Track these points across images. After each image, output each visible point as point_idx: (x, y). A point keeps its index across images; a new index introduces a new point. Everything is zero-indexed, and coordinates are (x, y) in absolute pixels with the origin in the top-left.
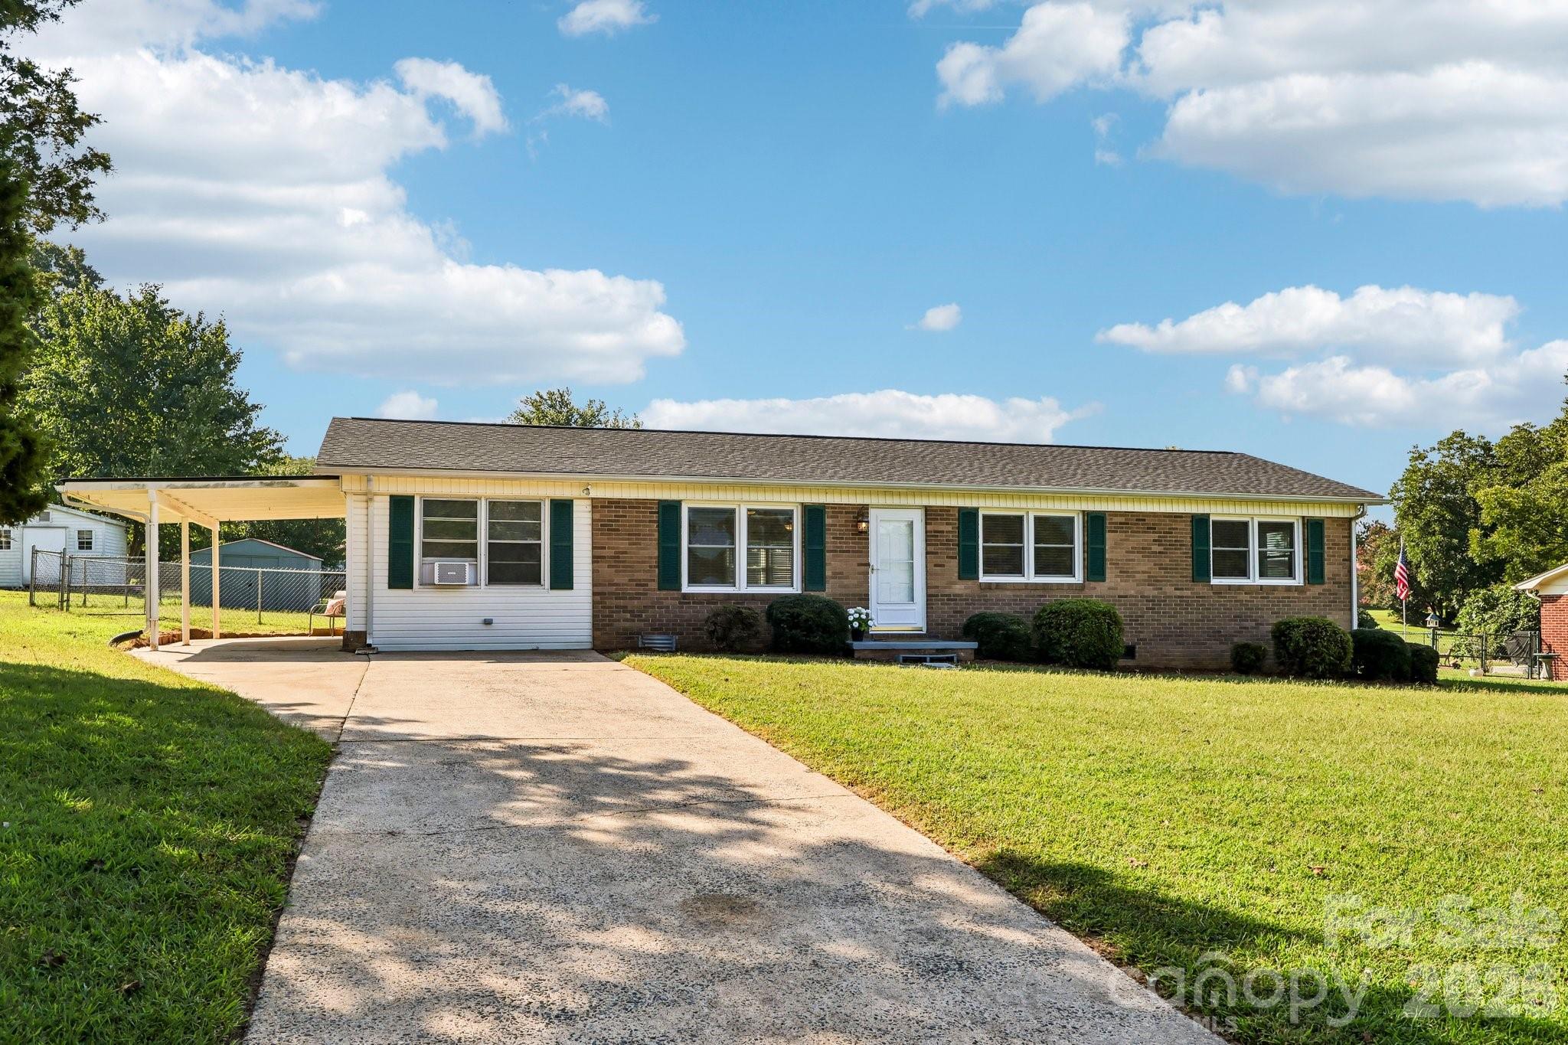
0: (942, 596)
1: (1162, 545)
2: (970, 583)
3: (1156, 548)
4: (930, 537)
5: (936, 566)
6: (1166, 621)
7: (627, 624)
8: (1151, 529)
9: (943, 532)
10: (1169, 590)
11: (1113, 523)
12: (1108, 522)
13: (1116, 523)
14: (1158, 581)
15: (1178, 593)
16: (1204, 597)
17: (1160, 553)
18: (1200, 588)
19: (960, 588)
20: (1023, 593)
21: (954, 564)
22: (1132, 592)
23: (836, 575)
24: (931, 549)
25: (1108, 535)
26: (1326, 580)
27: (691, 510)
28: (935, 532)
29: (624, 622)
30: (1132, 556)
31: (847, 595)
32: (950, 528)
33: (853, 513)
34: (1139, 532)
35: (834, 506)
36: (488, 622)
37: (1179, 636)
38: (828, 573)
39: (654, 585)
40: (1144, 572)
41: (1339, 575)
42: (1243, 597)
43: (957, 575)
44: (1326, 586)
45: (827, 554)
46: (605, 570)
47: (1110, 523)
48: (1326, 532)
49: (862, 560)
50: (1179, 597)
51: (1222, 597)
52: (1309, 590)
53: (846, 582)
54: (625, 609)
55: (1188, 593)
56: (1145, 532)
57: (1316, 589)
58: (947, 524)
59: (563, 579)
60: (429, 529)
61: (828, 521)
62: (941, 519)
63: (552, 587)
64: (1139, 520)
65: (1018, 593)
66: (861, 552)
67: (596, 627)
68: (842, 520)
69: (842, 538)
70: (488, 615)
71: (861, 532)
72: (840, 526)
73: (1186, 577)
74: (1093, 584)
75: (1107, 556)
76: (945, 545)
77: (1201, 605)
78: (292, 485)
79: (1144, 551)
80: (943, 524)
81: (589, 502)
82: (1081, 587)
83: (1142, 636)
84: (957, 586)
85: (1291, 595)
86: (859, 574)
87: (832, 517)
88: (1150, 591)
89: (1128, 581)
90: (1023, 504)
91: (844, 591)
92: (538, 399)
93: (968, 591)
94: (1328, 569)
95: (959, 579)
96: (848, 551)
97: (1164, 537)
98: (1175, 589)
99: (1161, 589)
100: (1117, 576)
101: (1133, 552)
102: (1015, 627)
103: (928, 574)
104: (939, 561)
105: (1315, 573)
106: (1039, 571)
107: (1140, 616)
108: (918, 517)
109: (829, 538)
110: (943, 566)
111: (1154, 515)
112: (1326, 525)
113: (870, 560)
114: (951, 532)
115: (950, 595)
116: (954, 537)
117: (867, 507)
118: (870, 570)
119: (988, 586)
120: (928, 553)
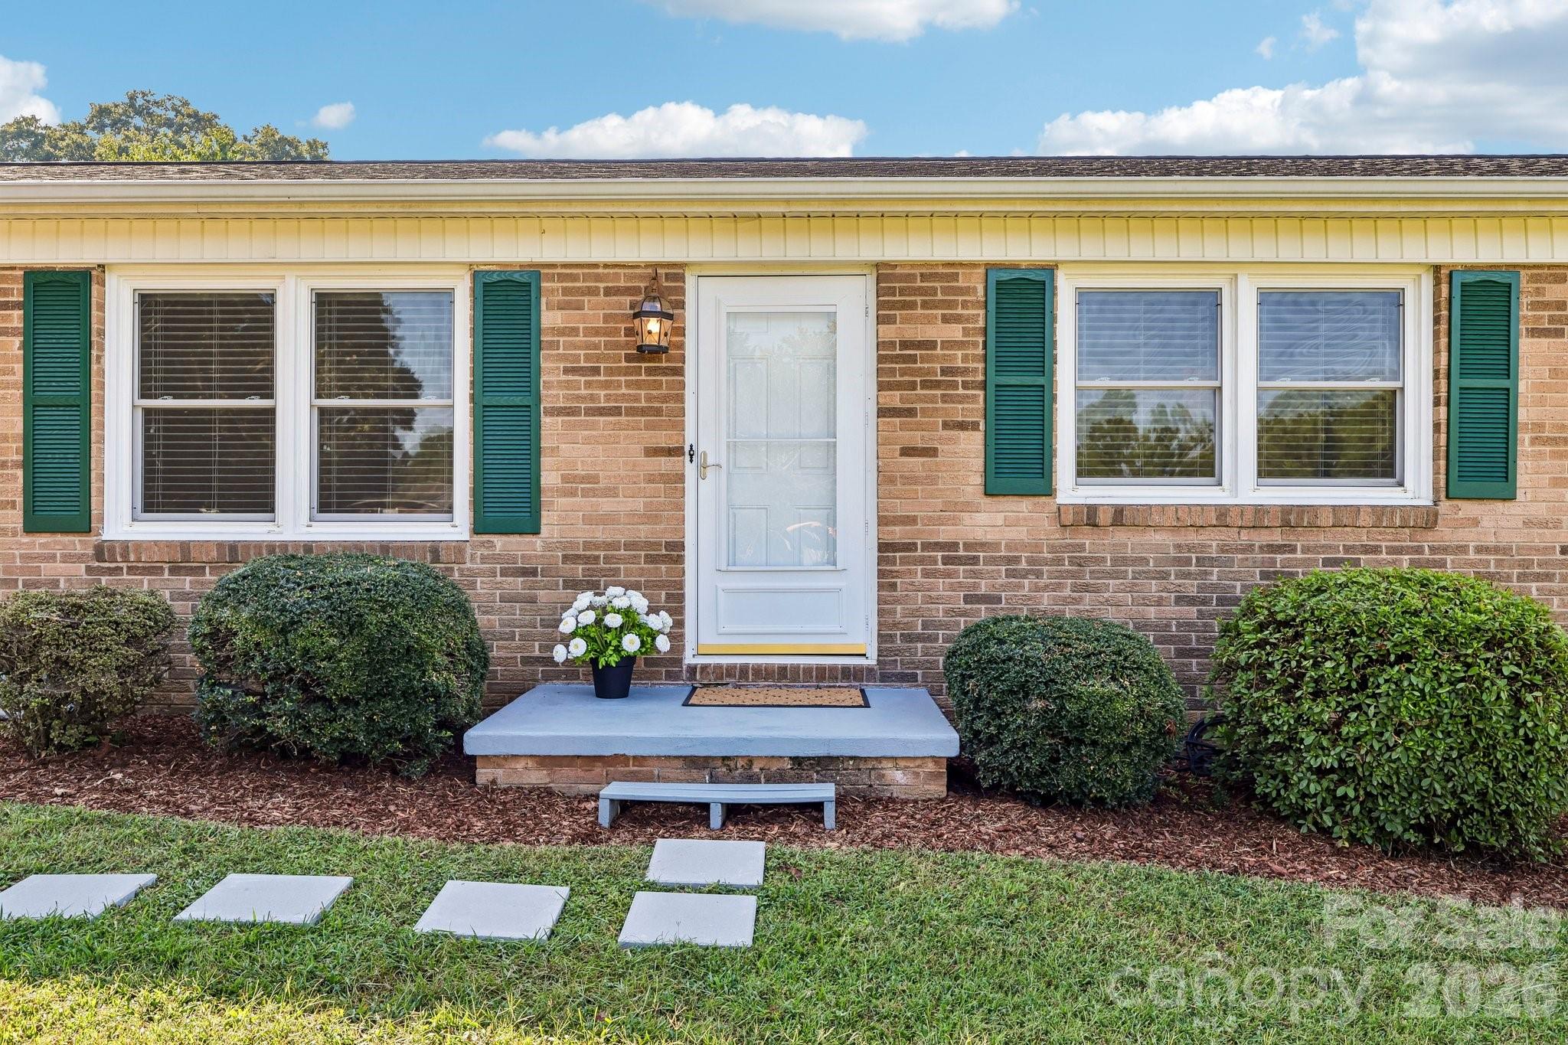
0: (926, 546)
2: (1025, 505)
4: (895, 363)
5: (907, 452)
9: (931, 345)
11: (1546, 304)
12: (1525, 300)
19: (989, 523)
20: (1213, 540)
21: (971, 448)
23: (573, 484)
24: (894, 399)
25: (1526, 345)
27: (148, 304)
28: (905, 345)
31: (613, 546)
32: (955, 332)
33: (634, 291)
35: (568, 270)
38: (549, 478)
39: (11, 518)
43: (978, 480)
45: (546, 420)
47: (1533, 305)
49: (663, 438)
53: (606, 505)
58: (946, 320)
61: (550, 318)
62: (925, 305)
65: (1192, 538)
66: (658, 412)
68: (594, 312)
69: (596, 371)
71: (657, 351)
72: (596, 332)
74: (1469, 509)
75: (1526, 413)
76: (937, 385)
80: (930, 320)
82: (1429, 519)
84: (982, 518)
86: (651, 479)
87: (563, 306)
90: (1213, 248)
91: (600, 534)
93: (1020, 534)
95: (987, 494)
96: (616, 411)
100: (1559, 482)
102: (1099, 686)
103: (885, 479)
104: (917, 439)
106: (1270, 467)
108: (853, 301)
109: (551, 372)
110: (932, 452)
113: (689, 439)
114: (960, 345)
115: (954, 546)
116: (970, 359)
117: (676, 272)
118: (690, 470)
119: (1089, 517)
120: (883, 412)
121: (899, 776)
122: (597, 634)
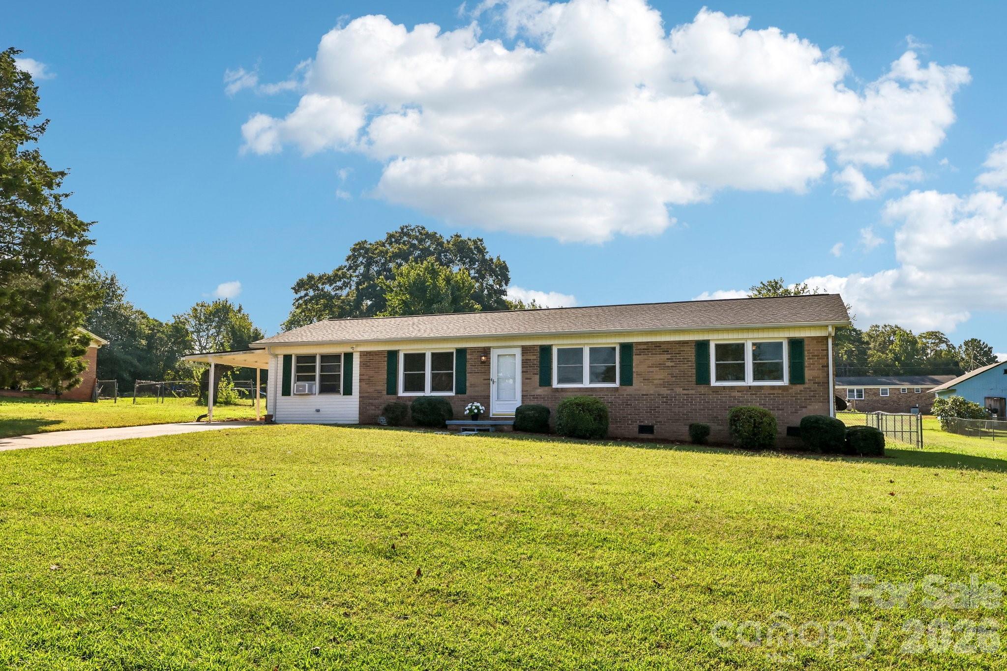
0: (530, 395)
1: (674, 362)
2: (546, 388)
3: (669, 364)
4: (525, 363)
5: (527, 379)
6: (677, 410)
7: (373, 412)
8: (666, 352)
9: (530, 360)
10: (679, 390)
11: (638, 349)
12: (634, 349)
13: (641, 349)
14: (670, 384)
15: (685, 392)
16: (705, 394)
17: (672, 366)
18: (702, 389)
19: (540, 391)
21: (537, 378)
22: (652, 392)
23: (471, 385)
24: (525, 369)
25: (635, 357)
26: (806, 380)
27: (406, 355)
28: (527, 360)
29: (372, 411)
30: (651, 369)
31: (478, 396)
32: (535, 357)
33: (482, 352)
34: (656, 354)
35: (471, 348)
36: (318, 411)
37: (686, 420)
38: (467, 384)
39: (385, 392)
40: (660, 379)
41: (819, 377)
42: (736, 394)
43: (538, 383)
44: (806, 386)
45: (467, 374)
46: (364, 386)
47: (636, 350)
48: (806, 348)
49: (486, 377)
50: (685, 395)
51: (718, 394)
52: (792, 388)
53: (477, 389)
54: (372, 404)
55: (693, 392)
56: (661, 354)
57: (800, 387)
58: (533, 355)
59: (348, 391)
60: (299, 369)
61: (468, 357)
62: (530, 353)
63: (344, 395)
64: (657, 347)
66: (486, 372)
67: (361, 413)
68: (475, 355)
69: (475, 366)
70: (318, 407)
71: (486, 362)
72: (475, 359)
73: (691, 381)
74: (624, 387)
75: (634, 370)
76: (532, 367)
77: (703, 400)
78: (253, 353)
79: (661, 366)
80: (530, 355)
81: (359, 353)
82: (619, 390)
83: (659, 419)
84: (539, 390)
85: (775, 392)
86: (484, 384)
87: (471, 355)
88: (665, 391)
89: (649, 385)
90: (582, 341)
91: (475, 393)
92: (762, 286)
93: (546, 393)
94: (808, 374)
95: (540, 386)
96: (478, 373)
97: (674, 356)
98: (684, 390)
99: (673, 390)
100: (641, 382)
101: (653, 367)
103: (523, 384)
104: (528, 376)
105: (797, 376)
106: (593, 380)
107: (658, 407)
108: (518, 352)
109: (468, 366)
110: (530, 379)
111: (668, 343)
112: (806, 342)
113: (491, 377)
114: (535, 360)
115: (534, 395)
116: (537, 362)
117: (489, 348)
118: (491, 383)
119: (557, 390)
120: (523, 372)
121: (506, 428)
122: (471, 410)
